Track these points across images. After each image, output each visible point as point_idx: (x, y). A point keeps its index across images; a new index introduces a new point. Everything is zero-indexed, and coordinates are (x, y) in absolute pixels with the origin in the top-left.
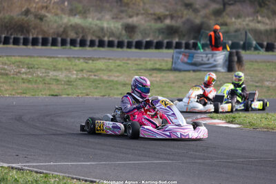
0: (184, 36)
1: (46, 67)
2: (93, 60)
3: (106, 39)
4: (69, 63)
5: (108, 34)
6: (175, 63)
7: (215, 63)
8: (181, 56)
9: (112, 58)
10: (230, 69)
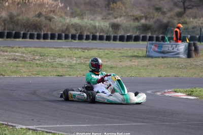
0: (155, 32)
1: (53, 55)
2: (88, 50)
3: (98, 34)
4: (71, 52)
5: (99, 31)
6: (149, 52)
7: (178, 52)
8: (153, 47)
9: (102, 48)
10: (189, 56)
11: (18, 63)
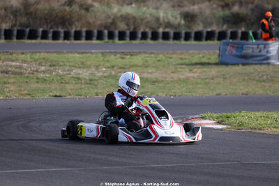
0: (253, 24)
1: (71, 64)
2: (131, 55)
3: (161, 30)
4: (102, 59)
5: (164, 25)
7: (269, 55)
8: (229, 48)
9: (154, 51)
11: (9, 78)
